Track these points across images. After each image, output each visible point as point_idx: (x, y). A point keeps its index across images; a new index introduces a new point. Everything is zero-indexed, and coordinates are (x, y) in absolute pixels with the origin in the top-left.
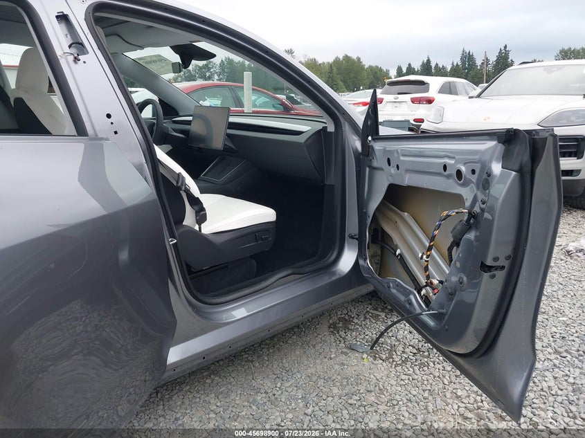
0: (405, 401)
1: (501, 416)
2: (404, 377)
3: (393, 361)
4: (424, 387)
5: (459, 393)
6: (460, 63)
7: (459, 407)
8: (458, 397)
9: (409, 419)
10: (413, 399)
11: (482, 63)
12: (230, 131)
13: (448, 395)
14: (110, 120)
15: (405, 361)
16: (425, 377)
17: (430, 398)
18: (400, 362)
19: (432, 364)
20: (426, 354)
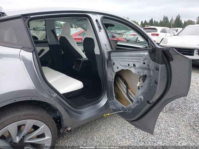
0: (170, 121)
1: (196, 126)
2: (168, 116)
3: (163, 112)
4: (174, 118)
5: (184, 120)
6: (163, 20)
7: (184, 123)
8: (184, 121)
9: (172, 125)
10: (171, 121)
11: (171, 21)
12: (117, 47)
13: (181, 120)
14: (106, 46)
15: (167, 112)
16: (173, 116)
17: (176, 121)
18: (165, 112)
19: (174, 113)
20: (172, 110)
